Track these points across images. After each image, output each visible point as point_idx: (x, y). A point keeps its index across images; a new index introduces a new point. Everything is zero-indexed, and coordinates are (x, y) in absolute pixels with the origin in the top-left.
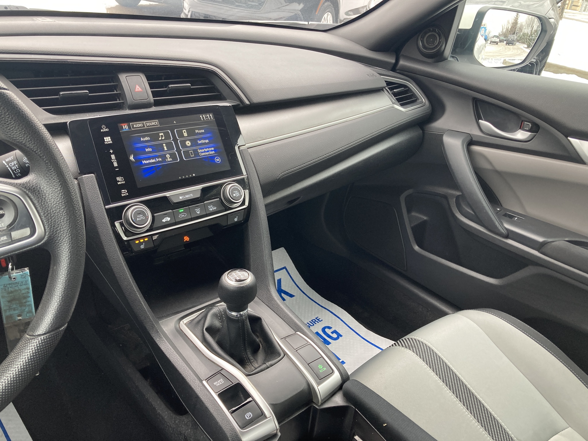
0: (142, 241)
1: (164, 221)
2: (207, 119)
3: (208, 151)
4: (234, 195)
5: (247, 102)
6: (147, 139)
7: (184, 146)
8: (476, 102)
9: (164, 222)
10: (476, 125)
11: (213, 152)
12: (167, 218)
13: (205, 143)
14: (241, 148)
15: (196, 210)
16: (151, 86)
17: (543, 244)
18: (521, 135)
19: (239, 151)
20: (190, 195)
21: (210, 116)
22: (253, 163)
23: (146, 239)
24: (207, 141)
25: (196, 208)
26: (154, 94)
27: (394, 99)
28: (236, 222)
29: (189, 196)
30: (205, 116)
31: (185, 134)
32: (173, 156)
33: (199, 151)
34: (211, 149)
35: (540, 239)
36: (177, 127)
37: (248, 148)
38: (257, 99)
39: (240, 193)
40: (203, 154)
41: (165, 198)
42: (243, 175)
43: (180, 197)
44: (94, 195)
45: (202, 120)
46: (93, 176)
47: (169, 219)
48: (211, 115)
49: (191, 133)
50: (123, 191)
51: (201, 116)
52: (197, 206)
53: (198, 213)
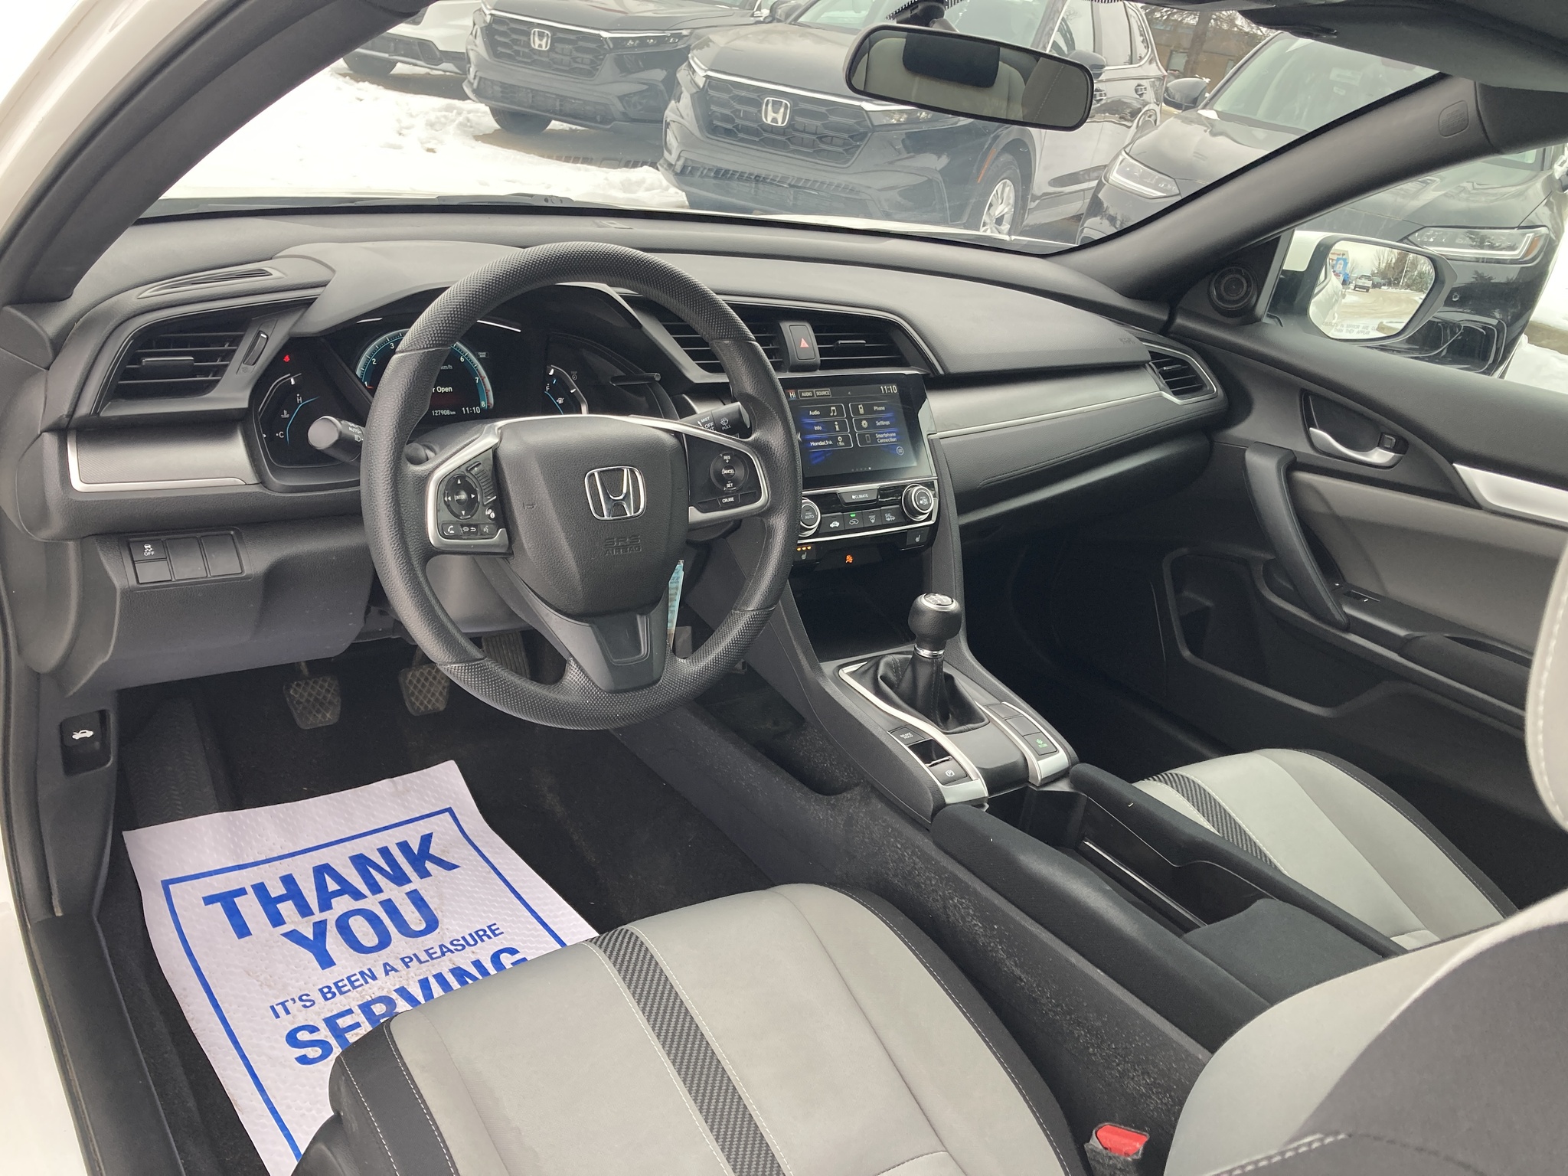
0: (804, 549)
1: (832, 525)
2: (889, 392)
3: (888, 438)
4: (921, 502)
5: (941, 372)
6: (817, 413)
7: (860, 427)
8: (1305, 394)
9: (833, 527)
10: (1304, 435)
11: (895, 440)
12: (836, 522)
13: (885, 425)
14: (931, 437)
15: (871, 517)
16: (819, 341)
17: (1406, 641)
18: (1379, 456)
19: (929, 441)
20: (865, 494)
21: (894, 389)
22: (947, 461)
23: (809, 548)
24: (888, 423)
25: (871, 515)
26: (822, 353)
27: (1162, 382)
28: (918, 544)
29: (864, 496)
30: (887, 388)
31: (862, 411)
32: (846, 439)
33: (878, 436)
34: (891, 435)
35: (1402, 632)
36: (851, 400)
37: (939, 438)
38: (955, 368)
40: (882, 441)
41: (835, 494)
42: (933, 476)
43: (854, 496)
45: (884, 392)
47: (837, 524)
48: (895, 386)
49: (869, 409)
51: (882, 387)
52: (872, 512)
53: (873, 521)
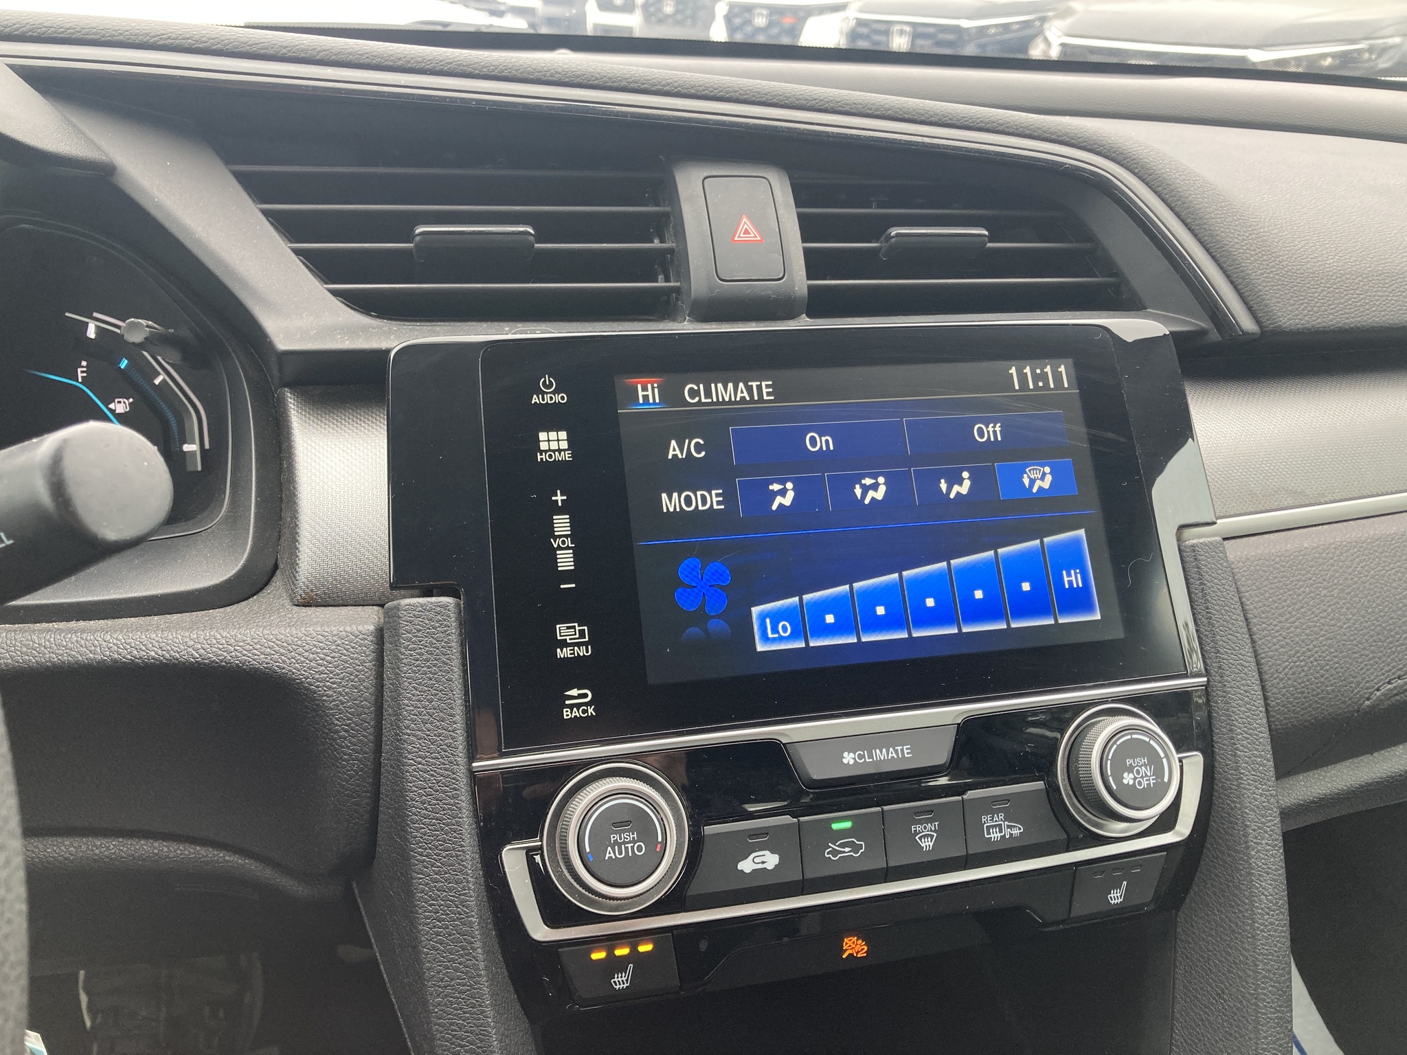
0: (622, 951)
1: (746, 866)
2: (1041, 384)
4: (1128, 779)
5: (1247, 324)
9: (747, 871)
12: (767, 853)
14: (1194, 537)
15: (919, 828)
16: (809, 229)
19: (1180, 551)
20: (899, 748)
21: (1057, 375)
22: (1246, 620)
23: (645, 948)
25: (920, 822)
26: (816, 264)
28: (1118, 909)
29: (892, 754)
30: (1033, 372)
37: (1225, 539)
38: (1298, 312)
39: (1159, 772)
41: (773, 751)
42: (1186, 676)
43: (845, 754)
44: (431, 701)
45: (1017, 388)
46: (445, 606)
47: (770, 860)
48: (1062, 369)
50: (574, 692)
51: (1013, 371)
52: (928, 810)
53: (927, 844)
